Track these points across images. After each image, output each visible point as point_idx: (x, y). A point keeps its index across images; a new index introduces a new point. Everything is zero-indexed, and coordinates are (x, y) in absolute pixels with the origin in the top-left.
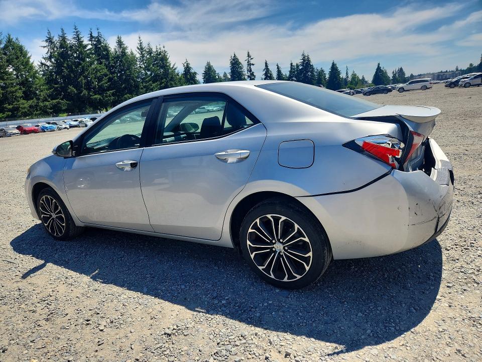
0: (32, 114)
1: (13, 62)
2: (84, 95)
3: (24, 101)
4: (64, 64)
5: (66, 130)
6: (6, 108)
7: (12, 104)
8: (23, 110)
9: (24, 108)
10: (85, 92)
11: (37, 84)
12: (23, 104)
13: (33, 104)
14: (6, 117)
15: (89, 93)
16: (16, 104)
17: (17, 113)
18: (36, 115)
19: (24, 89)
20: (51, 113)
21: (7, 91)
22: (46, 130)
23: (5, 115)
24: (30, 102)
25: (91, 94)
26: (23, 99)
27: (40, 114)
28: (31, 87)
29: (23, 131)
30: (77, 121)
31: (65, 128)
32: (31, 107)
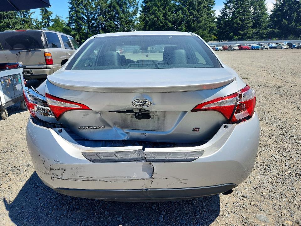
0: (253, 37)
1: (254, 4)
2: (292, 26)
3: (252, 29)
4: (286, 3)
5: (267, 49)
6: (240, 33)
7: (244, 31)
8: (249, 35)
9: (250, 34)
10: (294, 24)
11: (263, 19)
12: (250, 31)
13: (256, 31)
14: (238, 39)
15: (296, 24)
16: (246, 31)
17: (245, 36)
18: (255, 38)
19: (254, 21)
20: (265, 37)
21: (244, 23)
22: (253, 49)
23: (238, 37)
24: (255, 30)
25: (298, 25)
26: (252, 28)
27: (258, 38)
28: (259, 20)
29: (241, 48)
30: (277, 44)
31: (266, 48)
32: (254, 33)
